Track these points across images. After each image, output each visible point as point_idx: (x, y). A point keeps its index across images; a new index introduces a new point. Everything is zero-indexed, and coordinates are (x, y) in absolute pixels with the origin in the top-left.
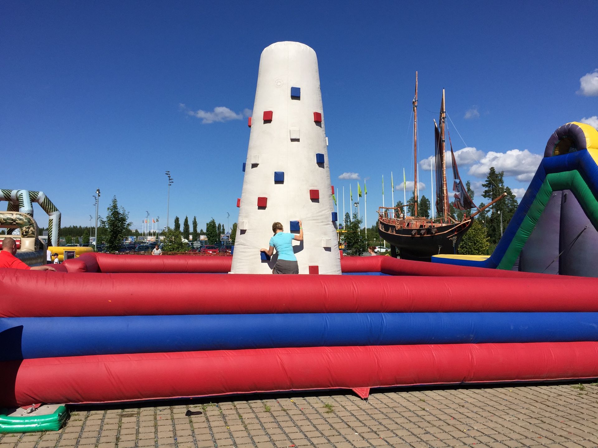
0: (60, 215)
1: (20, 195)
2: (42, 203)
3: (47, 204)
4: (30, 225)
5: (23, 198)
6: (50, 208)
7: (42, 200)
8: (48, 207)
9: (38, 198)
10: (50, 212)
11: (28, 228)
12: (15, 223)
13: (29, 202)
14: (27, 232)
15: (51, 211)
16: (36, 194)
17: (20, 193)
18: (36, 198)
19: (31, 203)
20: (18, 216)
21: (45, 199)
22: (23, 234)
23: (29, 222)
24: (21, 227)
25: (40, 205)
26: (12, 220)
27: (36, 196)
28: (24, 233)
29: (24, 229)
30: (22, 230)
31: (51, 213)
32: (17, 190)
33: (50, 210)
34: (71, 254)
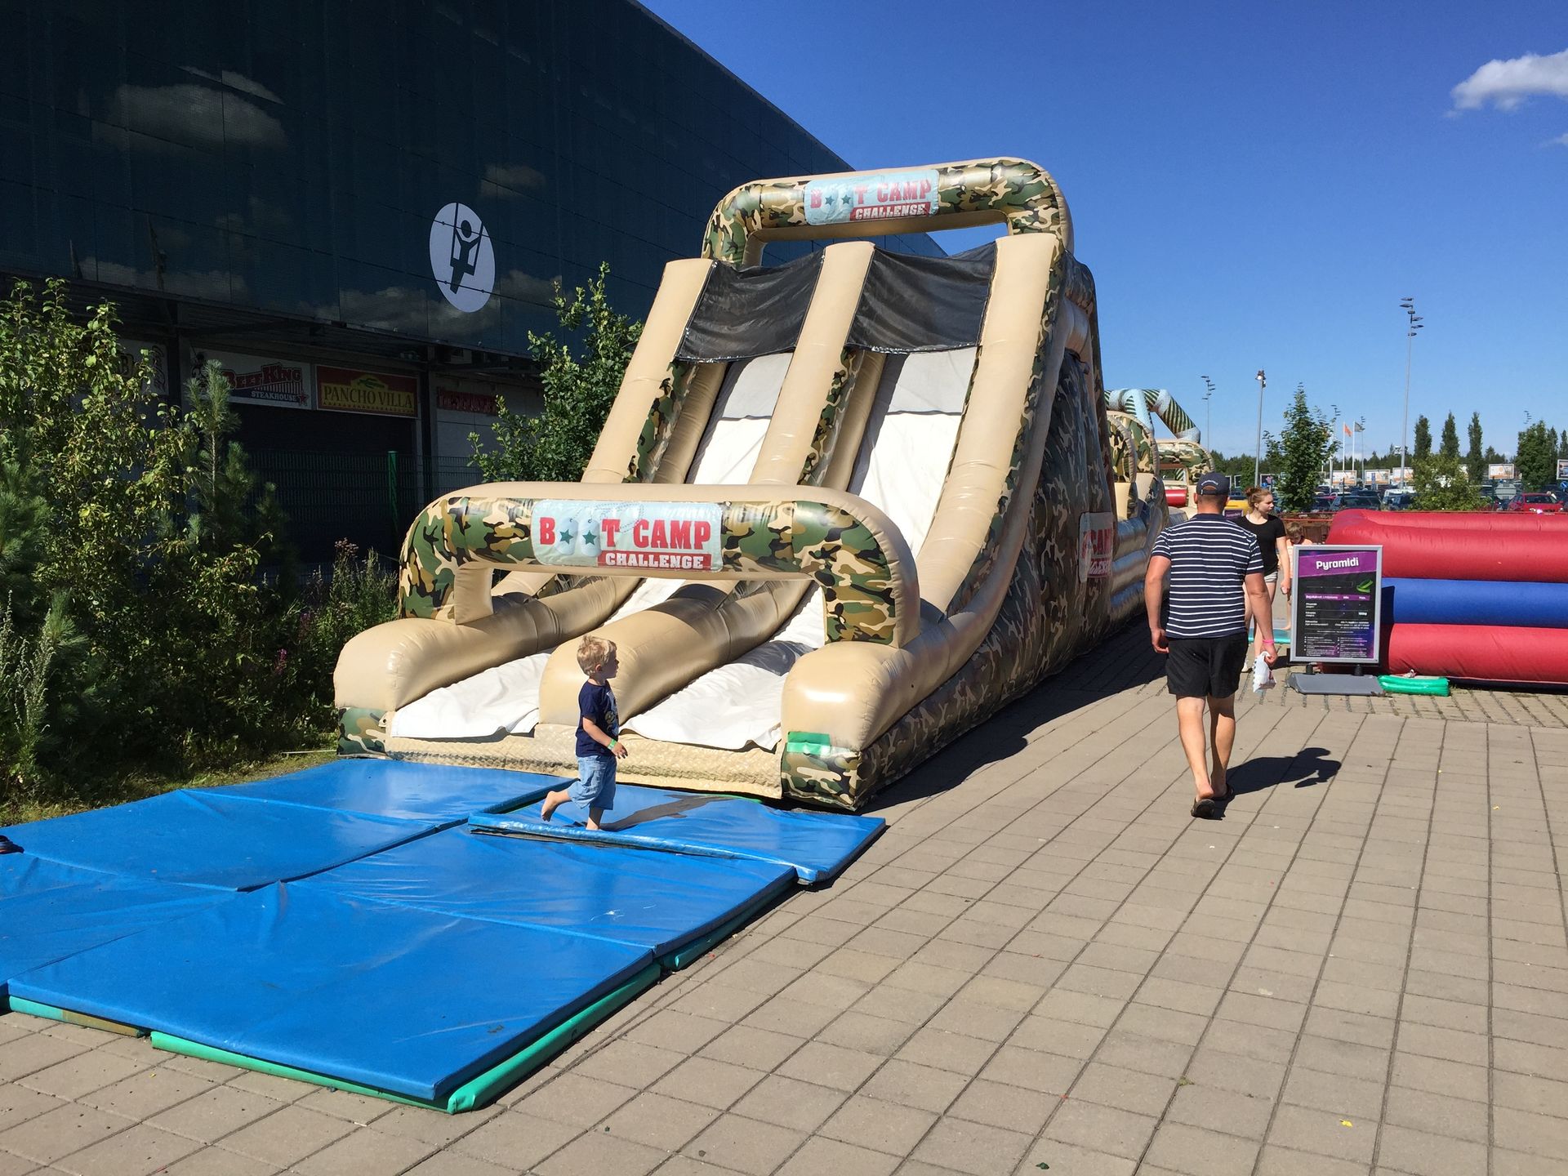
0: (1199, 435)
1: (1128, 400)
2: (1165, 412)
3: (1175, 415)
4: (1203, 462)
5: (1133, 405)
6: (1181, 421)
7: (1164, 408)
8: (1175, 420)
9: (1157, 402)
10: (1180, 430)
11: (1201, 467)
12: (1177, 460)
13: (1147, 412)
14: (1197, 475)
15: (1182, 428)
16: (1153, 396)
17: (1127, 396)
18: (1154, 402)
19: (1149, 414)
20: (1183, 447)
21: (1170, 405)
22: (1191, 479)
23: (1202, 457)
24: (1187, 467)
25: (1161, 417)
26: (1174, 454)
27: (1154, 399)
28: (1194, 477)
29: (1193, 469)
30: (1189, 471)
31: (1182, 433)
32: (1118, 389)
33: (1180, 427)
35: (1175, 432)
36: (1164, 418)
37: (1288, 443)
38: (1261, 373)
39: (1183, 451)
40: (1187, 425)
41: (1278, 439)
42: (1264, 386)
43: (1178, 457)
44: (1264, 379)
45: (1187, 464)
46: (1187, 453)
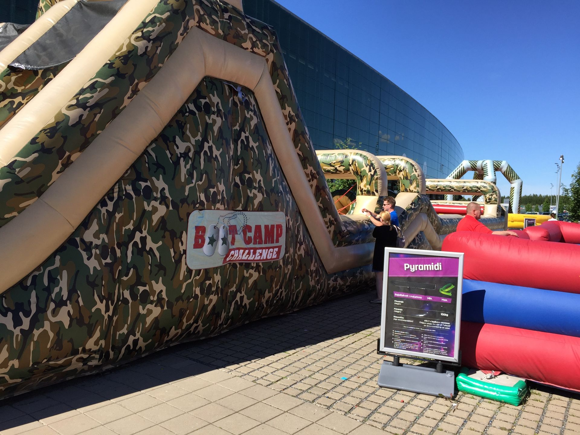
0: (522, 183)
1: (485, 165)
2: (505, 171)
3: (510, 173)
4: (494, 192)
5: (487, 167)
6: (512, 176)
7: (504, 169)
8: (510, 175)
9: (501, 167)
10: (512, 180)
11: (491, 195)
12: (479, 191)
13: (493, 171)
14: (489, 199)
15: (513, 179)
16: (499, 164)
17: (484, 163)
18: (499, 167)
19: (494, 172)
20: (483, 184)
21: (507, 168)
22: (486, 201)
23: (492, 189)
24: (485, 194)
25: (503, 174)
26: (477, 187)
27: (499, 165)
29: (488, 196)
30: (485, 197)
32: (482, 160)
33: (512, 178)
34: (532, 221)
35: (510, 181)
36: (504, 174)
37: (572, 189)
38: (562, 157)
39: (482, 186)
40: (515, 178)
41: (568, 187)
42: (563, 162)
43: (479, 189)
44: (563, 159)
45: (484, 193)
46: (485, 187)
